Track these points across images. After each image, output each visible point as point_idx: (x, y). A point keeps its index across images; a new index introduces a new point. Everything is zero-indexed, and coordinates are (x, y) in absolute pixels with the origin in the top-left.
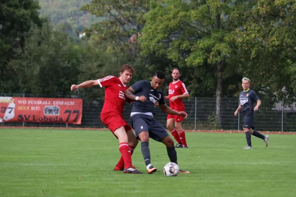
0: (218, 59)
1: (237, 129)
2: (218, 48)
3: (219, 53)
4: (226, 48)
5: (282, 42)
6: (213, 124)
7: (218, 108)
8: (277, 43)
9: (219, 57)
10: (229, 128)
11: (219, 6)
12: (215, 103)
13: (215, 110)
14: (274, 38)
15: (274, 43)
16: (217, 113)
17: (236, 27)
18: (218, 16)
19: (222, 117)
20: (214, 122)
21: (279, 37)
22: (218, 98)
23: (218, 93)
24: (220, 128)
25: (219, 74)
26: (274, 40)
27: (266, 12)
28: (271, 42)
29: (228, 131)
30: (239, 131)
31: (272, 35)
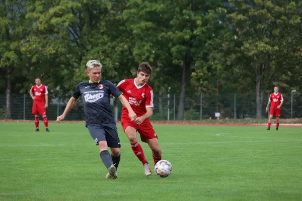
0: (8, 64)
1: (22, 118)
2: (7, 55)
3: (8, 59)
4: (13, 55)
5: (57, 51)
6: (4, 116)
7: (8, 103)
8: (53, 52)
9: (8, 62)
10: (16, 118)
11: (7, 23)
12: (5, 99)
13: (5, 104)
14: (51, 48)
15: (50, 52)
16: (8, 106)
17: (21, 39)
18: (7, 31)
19: (11, 110)
20: (4, 114)
21: (54, 47)
22: (8, 96)
23: (8, 91)
24: (10, 118)
25: (9, 76)
26: (50, 50)
27: (45, 28)
28: (49, 51)
29: (16, 121)
30: (24, 120)
31: (50, 45)
